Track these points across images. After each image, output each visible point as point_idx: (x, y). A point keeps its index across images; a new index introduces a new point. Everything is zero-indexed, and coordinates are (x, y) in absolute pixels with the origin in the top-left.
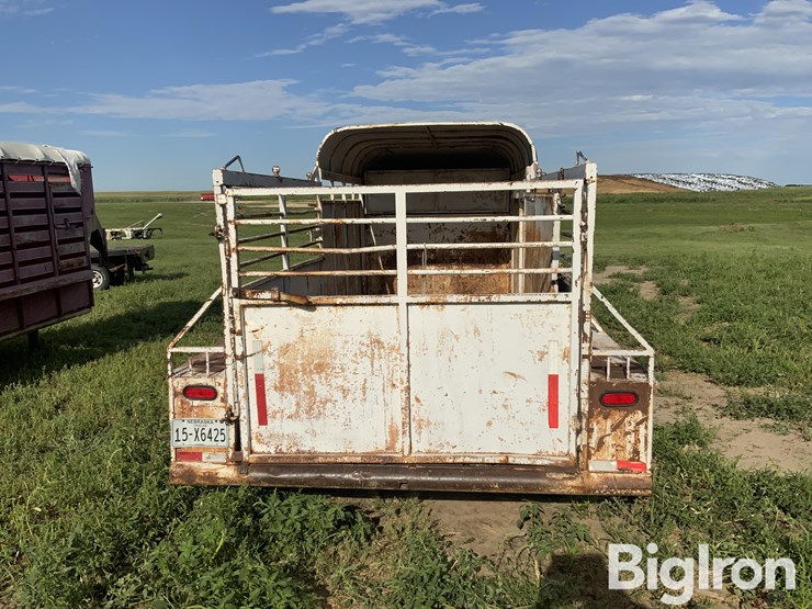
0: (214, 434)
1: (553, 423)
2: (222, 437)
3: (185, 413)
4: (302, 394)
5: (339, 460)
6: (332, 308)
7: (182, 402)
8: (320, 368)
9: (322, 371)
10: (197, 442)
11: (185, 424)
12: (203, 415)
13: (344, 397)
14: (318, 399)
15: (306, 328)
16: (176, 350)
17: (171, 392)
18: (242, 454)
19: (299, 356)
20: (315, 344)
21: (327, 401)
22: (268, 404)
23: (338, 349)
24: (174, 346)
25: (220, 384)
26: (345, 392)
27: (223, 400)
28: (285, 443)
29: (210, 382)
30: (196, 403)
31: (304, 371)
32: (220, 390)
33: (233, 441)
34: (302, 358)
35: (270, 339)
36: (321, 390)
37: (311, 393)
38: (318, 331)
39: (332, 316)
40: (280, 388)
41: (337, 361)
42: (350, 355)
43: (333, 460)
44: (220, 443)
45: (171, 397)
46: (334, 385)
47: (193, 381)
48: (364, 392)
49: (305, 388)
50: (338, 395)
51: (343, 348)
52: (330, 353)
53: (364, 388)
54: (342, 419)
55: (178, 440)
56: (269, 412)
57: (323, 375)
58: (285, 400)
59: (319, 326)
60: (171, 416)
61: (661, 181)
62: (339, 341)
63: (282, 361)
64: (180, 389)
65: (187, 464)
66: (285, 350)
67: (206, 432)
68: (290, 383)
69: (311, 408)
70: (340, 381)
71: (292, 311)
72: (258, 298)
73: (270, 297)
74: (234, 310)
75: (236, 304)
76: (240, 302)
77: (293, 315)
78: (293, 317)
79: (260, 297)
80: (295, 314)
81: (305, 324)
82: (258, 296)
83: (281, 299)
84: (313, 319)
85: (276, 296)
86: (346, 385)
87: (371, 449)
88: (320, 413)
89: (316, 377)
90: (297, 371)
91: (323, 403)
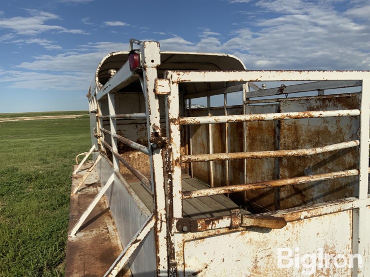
38: (274, 256)
51: (301, 270)
71: (244, 236)
72: (213, 228)
73: (229, 225)
74: (175, 251)
75: (178, 242)
76: (184, 238)
77: (245, 241)
78: (246, 244)
79: (215, 227)
80: (248, 240)
81: (259, 250)
82: (214, 225)
83: (242, 225)
84: (269, 242)
85: (237, 222)
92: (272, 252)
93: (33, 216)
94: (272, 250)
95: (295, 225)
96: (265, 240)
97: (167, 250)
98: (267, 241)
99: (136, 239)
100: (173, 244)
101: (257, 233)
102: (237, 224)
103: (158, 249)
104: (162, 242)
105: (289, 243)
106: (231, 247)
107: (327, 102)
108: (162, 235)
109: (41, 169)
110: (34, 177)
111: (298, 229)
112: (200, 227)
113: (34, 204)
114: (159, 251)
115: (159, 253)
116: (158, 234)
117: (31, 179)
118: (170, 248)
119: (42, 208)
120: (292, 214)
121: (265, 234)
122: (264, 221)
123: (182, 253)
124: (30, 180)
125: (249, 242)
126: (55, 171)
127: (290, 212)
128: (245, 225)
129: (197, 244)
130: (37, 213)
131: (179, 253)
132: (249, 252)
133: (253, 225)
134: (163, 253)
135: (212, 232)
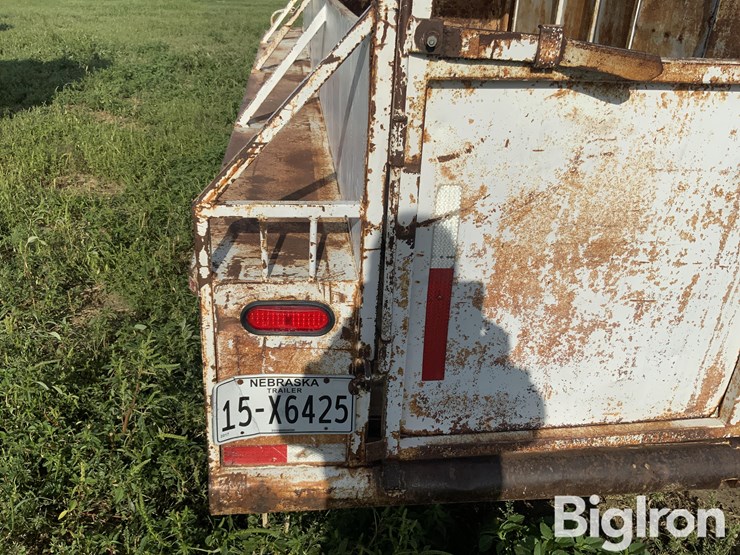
0: (319, 408)
2: (340, 414)
3: (243, 364)
4: (540, 312)
5: (598, 443)
6: (671, 94)
7: (237, 340)
8: (601, 252)
9: (604, 258)
10: (275, 426)
11: (246, 389)
12: (290, 368)
13: (637, 317)
14: (575, 322)
15: (588, 149)
16: (222, 211)
17: (208, 319)
18: (385, 445)
19: (555, 226)
20: (602, 193)
22: (452, 335)
23: (658, 205)
24: (217, 202)
25: (342, 298)
26: (641, 303)
27: (348, 335)
28: (478, 412)
29: (317, 294)
30: (274, 341)
31: (558, 263)
32: (343, 311)
33: (363, 419)
34: (561, 230)
35: (487, 181)
36: (588, 302)
37: (564, 309)
38: (620, 158)
39: (665, 117)
40: (488, 301)
41: (647, 237)
42: (681, 220)
43: (584, 443)
44: (333, 427)
45: (208, 333)
46: (622, 291)
47: (268, 292)
48: (684, 304)
49: (550, 300)
50: (623, 312)
51: (671, 202)
52: (635, 215)
53: (686, 295)
54: (613, 365)
55: (229, 427)
56: (453, 352)
57: (603, 268)
58: (495, 327)
59: (625, 146)
60: (209, 374)
62: (665, 184)
63: (508, 236)
64: (232, 309)
65: (251, 471)
66: (521, 209)
67: (300, 403)
68: (515, 290)
69: (553, 342)
70: (638, 283)
71: (561, 100)
72: (495, 57)
73: (530, 57)
74: (408, 95)
75: (416, 77)
76: (429, 70)
77: (563, 112)
78: (563, 118)
79: (500, 54)
80: (569, 109)
81: (590, 138)
82: (497, 51)
83: (562, 64)
84: (614, 125)
85: (552, 54)
86: (650, 289)
87: (659, 412)
88: (571, 351)
89: (583, 274)
90: (539, 262)
91: (586, 331)
92: (617, 149)
93: (192, 127)
94: (620, 143)
95: (685, 101)
96: (607, 118)
97: (392, 92)
98: (613, 120)
99: (332, 55)
100: (404, 75)
101: (594, 99)
102: (551, 56)
103: (374, 85)
104: (384, 71)
105: (660, 136)
106: (530, 118)
108: (385, 56)
109: (211, 51)
110: (197, 64)
111: (690, 110)
112: (466, 49)
113: (194, 107)
114: (375, 89)
115: (374, 93)
116: (377, 52)
117: (191, 66)
118: (398, 83)
119: (207, 116)
120: (684, 65)
121: (611, 106)
122: (612, 58)
123: (422, 102)
124: (188, 67)
125: (570, 115)
126: (236, 57)
127: (680, 62)
128: (569, 65)
129: (456, 97)
130: (198, 124)
131: (415, 101)
132: (566, 138)
133: (584, 64)
134: (383, 96)
135: (492, 70)
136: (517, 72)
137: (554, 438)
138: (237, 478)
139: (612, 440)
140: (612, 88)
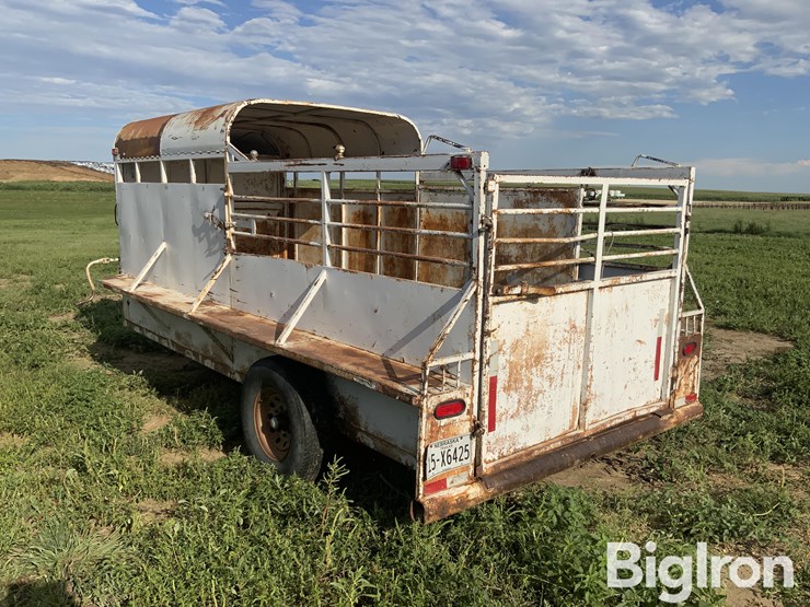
0: (459, 453)
1: (656, 378)
2: (465, 455)
3: (433, 437)
4: (523, 390)
5: (548, 449)
7: (432, 425)
8: (538, 360)
9: (539, 362)
10: (444, 467)
11: (433, 450)
12: (448, 435)
13: (550, 386)
14: (533, 393)
15: (530, 321)
17: (424, 415)
18: (482, 469)
19: (525, 351)
20: (536, 337)
21: (540, 392)
22: (497, 407)
23: (551, 339)
25: (468, 395)
26: (551, 379)
27: (469, 413)
28: (507, 445)
29: (460, 396)
30: (444, 422)
31: (527, 366)
32: (468, 401)
33: (473, 456)
34: (527, 353)
35: (505, 338)
36: (536, 382)
37: (529, 387)
38: (539, 323)
40: (507, 389)
41: (549, 351)
42: (557, 343)
43: (544, 450)
44: (463, 462)
45: (424, 422)
46: (545, 375)
47: (445, 397)
48: (562, 378)
49: (526, 384)
50: (546, 385)
51: (554, 337)
52: (543, 345)
53: (562, 373)
54: (546, 409)
56: (498, 415)
57: (539, 367)
58: (510, 400)
59: (539, 318)
61: (102, 170)
62: (551, 330)
63: (512, 359)
64: (432, 409)
65: (435, 495)
66: (515, 346)
67: (451, 453)
68: (515, 381)
69: (528, 403)
70: (549, 371)
71: (522, 305)
73: (519, 292)
74: (488, 309)
79: (512, 293)
81: (530, 317)
82: (511, 291)
83: (525, 293)
84: (536, 312)
85: (525, 290)
86: (553, 373)
87: (561, 432)
88: (533, 406)
89: (534, 370)
90: (522, 367)
91: (536, 395)
97: (483, 308)
98: (536, 310)
104: (480, 302)
105: (548, 313)
107: (539, 196)
108: (480, 297)
112: (505, 292)
116: (478, 298)
118: (485, 306)
128: (527, 293)
133: (532, 292)
134: (480, 312)
135: (509, 297)
136: (515, 297)
137: (533, 451)
138: (432, 499)
139: (552, 446)
140: (533, 298)
